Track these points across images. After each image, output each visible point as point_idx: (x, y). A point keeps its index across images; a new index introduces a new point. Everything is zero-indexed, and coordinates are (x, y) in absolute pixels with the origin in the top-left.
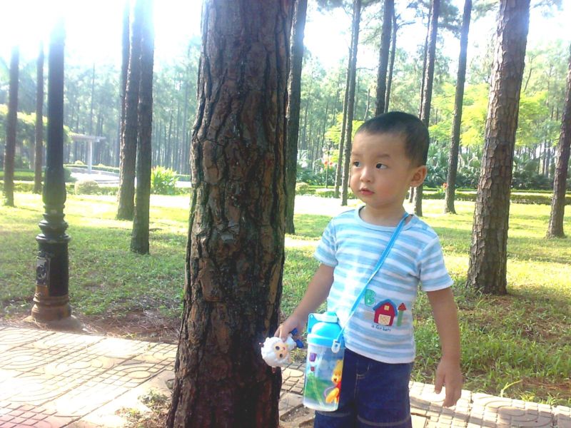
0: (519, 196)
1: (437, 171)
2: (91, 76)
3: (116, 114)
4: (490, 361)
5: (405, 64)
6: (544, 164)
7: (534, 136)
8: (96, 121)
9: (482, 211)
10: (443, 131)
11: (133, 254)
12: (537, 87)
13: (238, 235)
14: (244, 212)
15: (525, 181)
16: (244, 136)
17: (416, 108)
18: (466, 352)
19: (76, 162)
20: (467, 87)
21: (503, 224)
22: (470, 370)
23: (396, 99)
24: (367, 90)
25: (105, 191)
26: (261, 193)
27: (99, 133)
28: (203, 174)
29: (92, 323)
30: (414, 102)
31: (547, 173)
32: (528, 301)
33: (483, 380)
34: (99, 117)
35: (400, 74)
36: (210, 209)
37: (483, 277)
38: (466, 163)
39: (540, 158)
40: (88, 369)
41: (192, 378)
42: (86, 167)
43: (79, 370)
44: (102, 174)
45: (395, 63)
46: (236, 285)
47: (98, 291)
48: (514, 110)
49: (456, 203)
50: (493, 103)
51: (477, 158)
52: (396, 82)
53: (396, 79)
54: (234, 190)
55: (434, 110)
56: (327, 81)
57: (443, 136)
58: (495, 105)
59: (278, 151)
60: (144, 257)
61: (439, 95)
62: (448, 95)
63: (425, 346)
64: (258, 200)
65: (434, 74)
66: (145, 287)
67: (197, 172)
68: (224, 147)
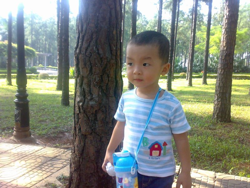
0: (236, 76)
1: (199, 65)
2: (45, 27)
3: (56, 43)
4: (223, 155)
5: (184, 17)
6: (247, 61)
7: (242, 49)
8: (48, 47)
9: (219, 84)
10: (201, 48)
11: (62, 106)
12: (243, 26)
13: (98, 102)
14: (101, 90)
15: (239, 69)
16: (99, 52)
17: (189, 37)
18: (212, 151)
19: (40, 65)
20: (212, 27)
21: (229, 90)
22: (214, 159)
23: (180, 33)
24: (167, 30)
25: (52, 78)
26: (109, 80)
27: (49, 52)
28: (80, 71)
29: (41, 139)
30: (188, 35)
31: (248, 65)
32: (241, 125)
33: (221, 164)
34: (49, 45)
35: (182, 22)
36: (84, 89)
37: (220, 114)
38: (212, 62)
39: (245, 59)
40: (34, 163)
41: (77, 172)
42: (44, 67)
43: (30, 164)
44: (51, 70)
45: (179, 17)
46: (97, 127)
47: (45, 124)
48: (234, 37)
49: (207, 80)
50: (224, 34)
51: (217, 59)
52: (180, 25)
53: (180, 24)
54: (95, 79)
55: (197, 38)
56: (149, 26)
57: (201, 50)
58: (225, 34)
59: (117, 59)
60: (67, 107)
61: (199, 31)
62: (203, 31)
63: (193, 148)
64: (107, 84)
65: (197, 22)
66: (66, 122)
67: (77, 70)
68: (90, 57)
